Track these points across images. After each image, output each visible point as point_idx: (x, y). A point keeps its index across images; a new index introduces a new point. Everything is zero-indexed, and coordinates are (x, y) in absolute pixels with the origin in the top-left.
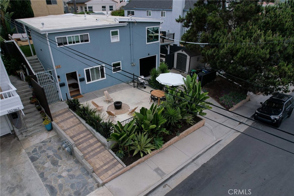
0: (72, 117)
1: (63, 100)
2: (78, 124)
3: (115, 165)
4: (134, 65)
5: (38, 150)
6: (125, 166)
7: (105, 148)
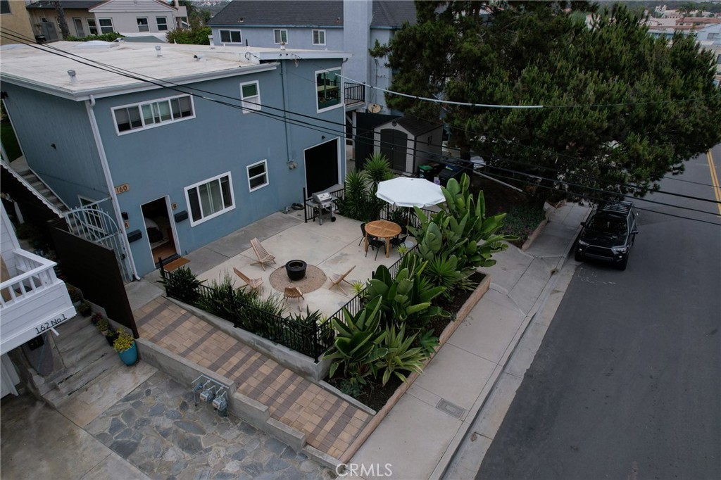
0: (184, 318)
1: (138, 278)
2: (210, 333)
3: (348, 415)
4: (294, 167)
5: (125, 423)
6: (373, 412)
7: (307, 380)
